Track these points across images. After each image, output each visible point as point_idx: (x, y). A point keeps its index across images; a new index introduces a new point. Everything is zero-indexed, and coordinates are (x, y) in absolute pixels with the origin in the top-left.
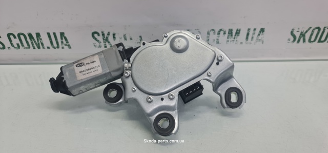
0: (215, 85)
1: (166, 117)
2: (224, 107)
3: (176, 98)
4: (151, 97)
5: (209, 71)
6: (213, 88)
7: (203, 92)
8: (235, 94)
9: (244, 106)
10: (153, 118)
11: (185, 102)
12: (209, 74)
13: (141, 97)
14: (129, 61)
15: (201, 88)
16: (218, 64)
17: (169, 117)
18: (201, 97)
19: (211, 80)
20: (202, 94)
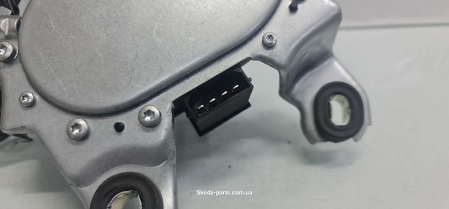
0: (288, 76)
1: (133, 189)
2: (312, 141)
3: (167, 121)
4: (82, 122)
5: (267, 31)
6: (281, 85)
7: (250, 100)
8: (342, 102)
9: (369, 133)
10: (90, 190)
11: (202, 132)
12: (268, 41)
13: (49, 124)
14: (16, 11)
15: (246, 85)
16: (293, 9)
17: (141, 187)
18: (245, 114)
19: (276, 59)
20: (248, 105)
